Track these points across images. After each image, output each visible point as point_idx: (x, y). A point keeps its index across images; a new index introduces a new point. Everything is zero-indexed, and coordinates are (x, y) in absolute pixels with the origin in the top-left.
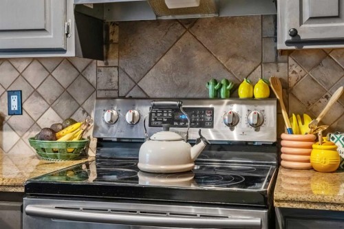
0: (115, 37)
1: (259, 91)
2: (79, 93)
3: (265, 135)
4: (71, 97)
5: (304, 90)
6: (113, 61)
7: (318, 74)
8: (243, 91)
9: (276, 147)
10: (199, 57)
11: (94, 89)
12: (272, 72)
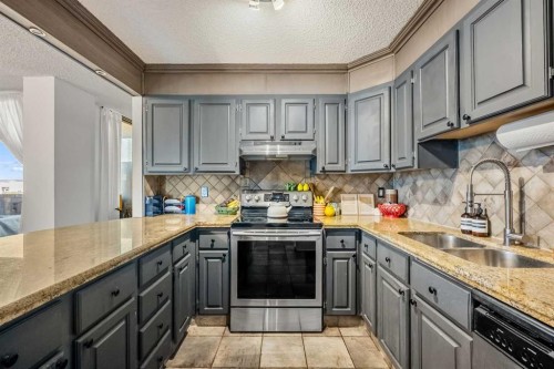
0: (248, 166)
1: (306, 188)
2: (233, 189)
3: (309, 204)
4: (229, 190)
5: (321, 187)
6: (247, 175)
7: (325, 182)
8: (299, 188)
9: (311, 208)
10: (282, 175)
11: (239, 186)
12: (309, 181)
